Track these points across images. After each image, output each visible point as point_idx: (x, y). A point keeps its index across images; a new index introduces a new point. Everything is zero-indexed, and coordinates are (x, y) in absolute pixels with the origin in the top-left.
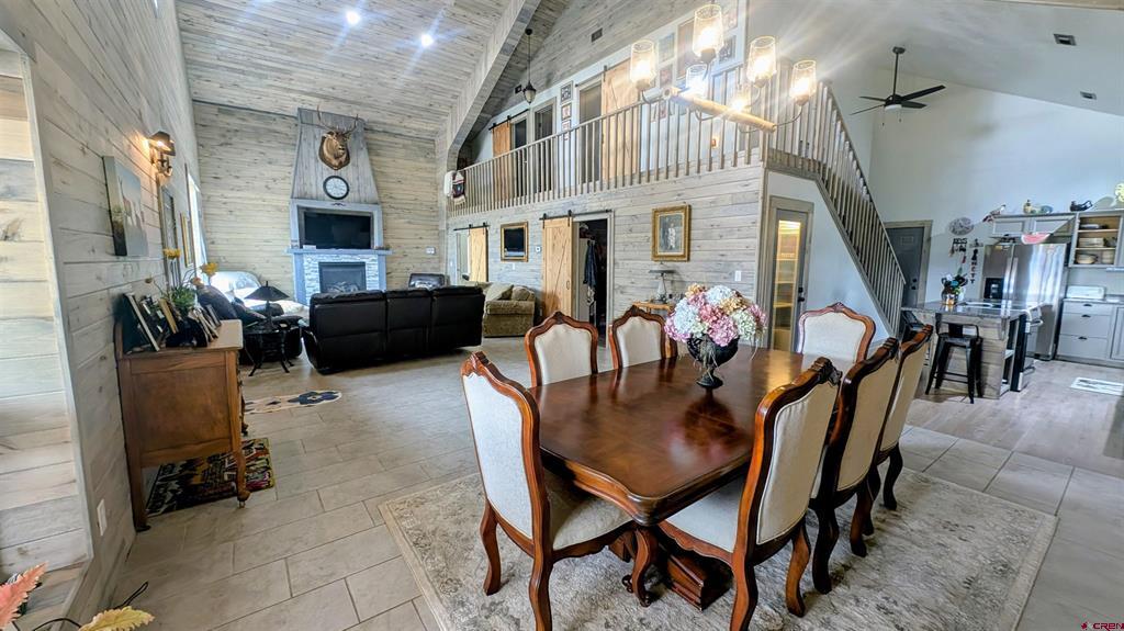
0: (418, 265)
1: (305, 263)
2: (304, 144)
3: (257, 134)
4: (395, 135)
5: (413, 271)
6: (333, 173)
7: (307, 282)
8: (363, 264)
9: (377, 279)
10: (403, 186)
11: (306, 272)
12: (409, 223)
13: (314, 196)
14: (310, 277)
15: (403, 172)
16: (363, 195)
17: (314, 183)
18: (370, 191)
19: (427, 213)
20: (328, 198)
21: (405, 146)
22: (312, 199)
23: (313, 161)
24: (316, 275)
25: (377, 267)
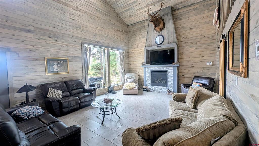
0: (201, 72)
1: (147, 71)
2: (150, 26)
3: (140, 29)
4: (189, 6)
5: (195, 75)
6: (159, 34)
7: (147, 78)
8: (167, 71)
9: (172, 78)
10: (193, 30)
11: (147, 74)
12: (196, 49)
13: (152, 45)
14: (148, 76)
15: (194, 23)
16: (170, 40)
17: (152, 40)
18: (173, 37)
19: (209, 42)
20: (156, 44)
21: (195, 9)
22: (151, 46)
23: (152, 32)
24: (150, 75)
25: (172, 73)
